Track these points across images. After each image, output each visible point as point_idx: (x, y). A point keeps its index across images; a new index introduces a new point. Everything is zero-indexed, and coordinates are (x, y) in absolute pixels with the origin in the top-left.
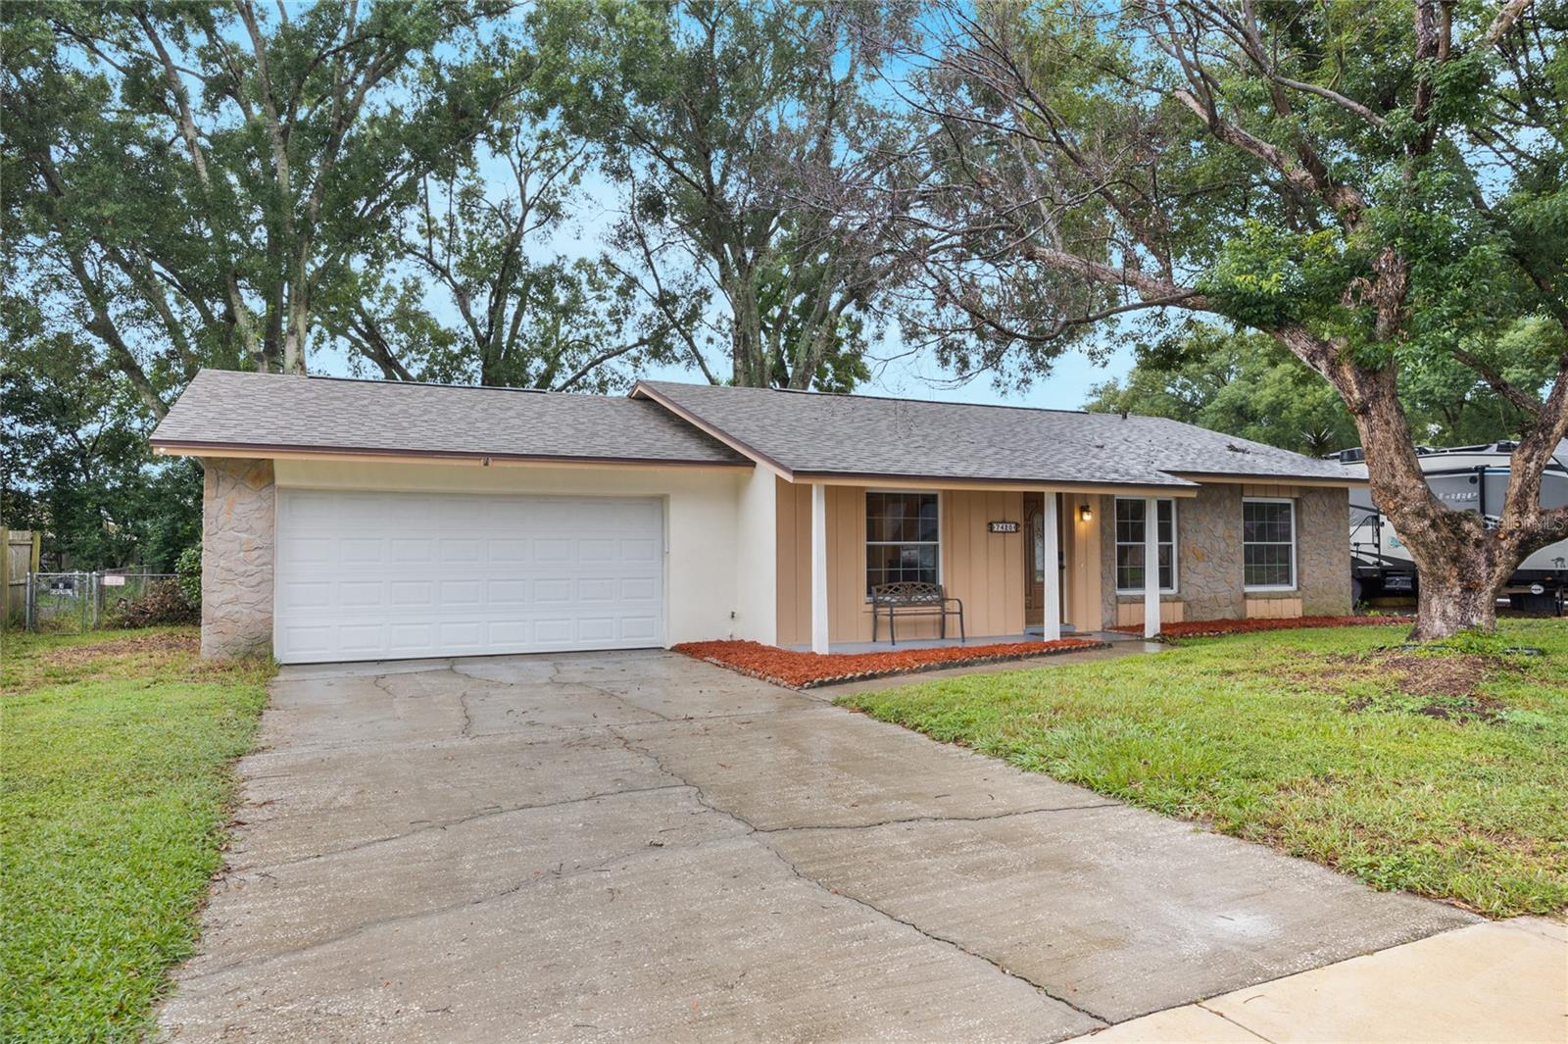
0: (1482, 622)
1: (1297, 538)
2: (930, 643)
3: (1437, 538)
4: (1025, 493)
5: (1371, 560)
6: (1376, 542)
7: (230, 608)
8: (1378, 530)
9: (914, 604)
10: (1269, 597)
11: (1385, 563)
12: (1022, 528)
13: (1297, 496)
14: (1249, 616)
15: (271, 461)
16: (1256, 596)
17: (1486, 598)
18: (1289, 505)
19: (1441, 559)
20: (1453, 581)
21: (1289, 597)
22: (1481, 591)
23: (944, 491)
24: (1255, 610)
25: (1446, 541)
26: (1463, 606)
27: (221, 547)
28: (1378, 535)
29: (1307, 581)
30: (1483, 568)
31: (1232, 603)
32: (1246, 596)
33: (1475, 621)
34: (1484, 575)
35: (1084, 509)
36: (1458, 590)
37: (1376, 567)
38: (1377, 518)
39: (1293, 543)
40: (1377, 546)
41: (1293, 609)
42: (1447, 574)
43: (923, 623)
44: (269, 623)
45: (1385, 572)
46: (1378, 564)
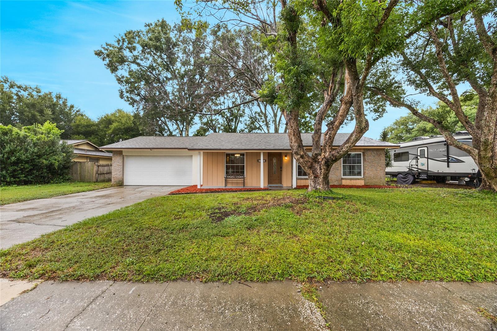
0: (320, 188)
1: (363, 163)
2: (241, 187)
3: (303, 161)
4: (268, 152)
5: (415, 170)
6: (417, 164)
7: (116, 175)
8: (417, 161)
9: (236, 178)
10: (351, 179)
11: (419, 171)
12: (267, 161)
13: (363, 151)
14: (343, 184)
15: (122, 151)
16: (346, 179)
17: (321, 180)
18: (361, 154)
19: (306, 168)
20: (311, 174)
21: (359, 180)
22: (319, 178)
23: (247, 152)
24: (344, 182)
25: (306, 162)
26: (315, 182)
27: (115, 165)
28: (417, 162)
29: (366, 175)
30: (319, 170)
31: (337, 181)
32: (342, 179)
33: (318, 187)
34: (319, 172)
35: (286, 156)
36: (313, 177)
37: (417, 172)
38: (417, 157)
39: (362, 164)
40: (417, 165)
41: (362, 183)
42: (309, 172)
43: (239, 183)
44: (123, 179)
45: (419, 173)
46: (417, 171)
